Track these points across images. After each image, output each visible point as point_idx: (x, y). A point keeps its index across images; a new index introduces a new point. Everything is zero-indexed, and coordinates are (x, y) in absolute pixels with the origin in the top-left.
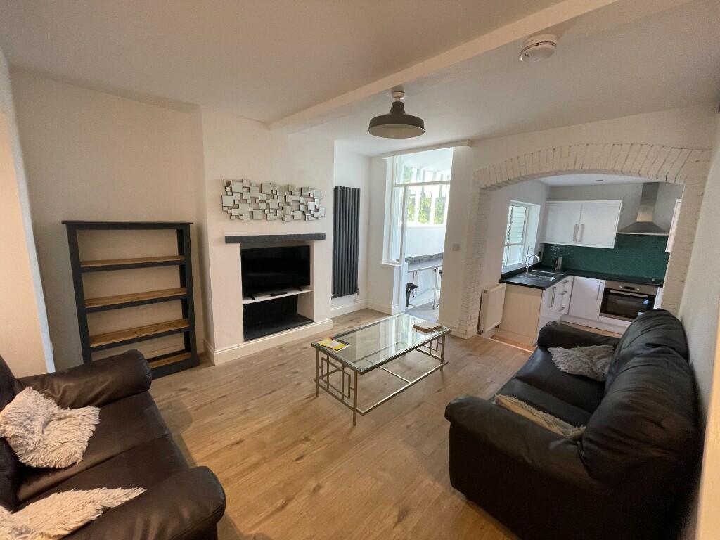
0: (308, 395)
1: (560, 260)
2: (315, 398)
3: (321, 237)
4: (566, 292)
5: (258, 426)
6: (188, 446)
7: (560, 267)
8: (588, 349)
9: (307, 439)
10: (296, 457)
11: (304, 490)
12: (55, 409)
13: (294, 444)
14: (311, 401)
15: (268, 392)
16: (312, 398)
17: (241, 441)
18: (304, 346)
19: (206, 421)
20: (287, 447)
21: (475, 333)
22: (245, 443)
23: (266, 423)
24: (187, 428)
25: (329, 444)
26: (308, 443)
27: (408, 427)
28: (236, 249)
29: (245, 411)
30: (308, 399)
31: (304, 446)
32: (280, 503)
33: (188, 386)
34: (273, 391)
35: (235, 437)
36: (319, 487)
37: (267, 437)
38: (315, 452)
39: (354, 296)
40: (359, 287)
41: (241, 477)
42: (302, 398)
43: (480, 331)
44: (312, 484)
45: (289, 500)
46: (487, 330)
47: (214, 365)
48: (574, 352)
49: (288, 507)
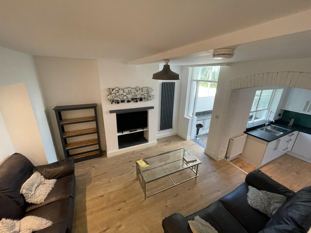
0: (134, 179)
1: (293, 120)
2: (136, 181)
3: (152, 108)
4: (291, 140)
5: (111, 190)
6: (87, 193)
7: (292, 124)
8: (270, 194)
9: (125, 201)
10: (117, 209)
11: (114, 226)
12: (43, 179)
13: (120, 202)
14: (134, 182)
15: (120, 174)
16: (135, 181)
17: (103, 196)
18: (142, 153)
19: (96, 183)
20: (116, 203)
21: (224, 158)
22: (104, 197)
23: (114, 189)
24: (89, 185)
25: (132, 206)
26: (125, 203)
27: (167, 206)
28: (114, 115)
29: (109, 182)
30: (133, 181)
31: (122, 205)
32: (105, 228)
33: (96, 165)
34: (123, 174)
35: (102, 193)
36: (120, 226)
37: (112, 196)
38: (125, 208)
39: (171, 129)
40: (173, 126)
41: (97, 212)
42: (131, 180)
43: (226, 157)
44: (118, 224)
45: (108, 228)
46: (231, 157)
47: (107, 157)
48: (261, 193)
49: (107, 231)
